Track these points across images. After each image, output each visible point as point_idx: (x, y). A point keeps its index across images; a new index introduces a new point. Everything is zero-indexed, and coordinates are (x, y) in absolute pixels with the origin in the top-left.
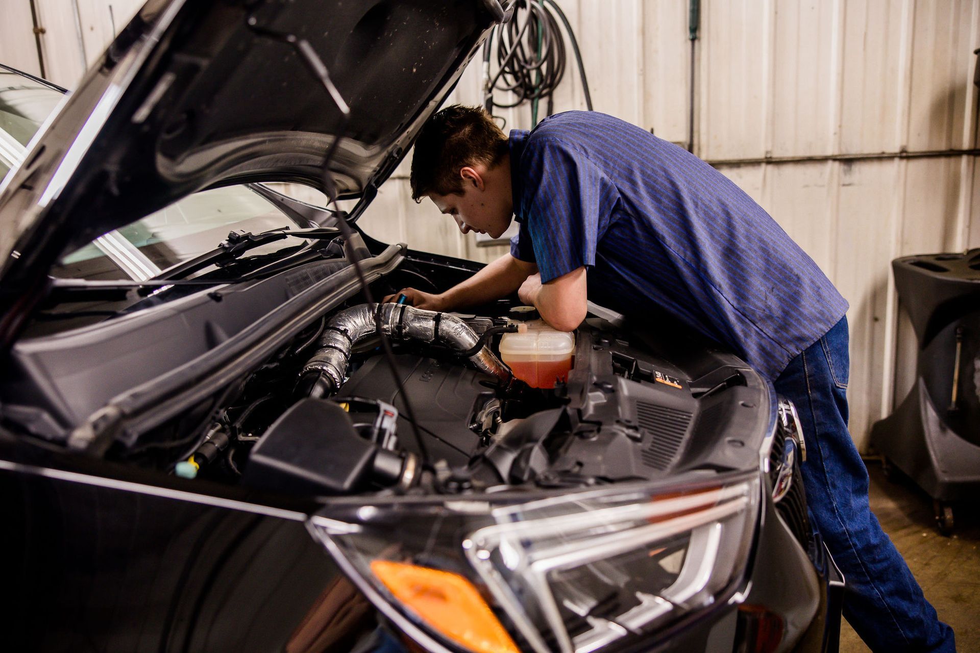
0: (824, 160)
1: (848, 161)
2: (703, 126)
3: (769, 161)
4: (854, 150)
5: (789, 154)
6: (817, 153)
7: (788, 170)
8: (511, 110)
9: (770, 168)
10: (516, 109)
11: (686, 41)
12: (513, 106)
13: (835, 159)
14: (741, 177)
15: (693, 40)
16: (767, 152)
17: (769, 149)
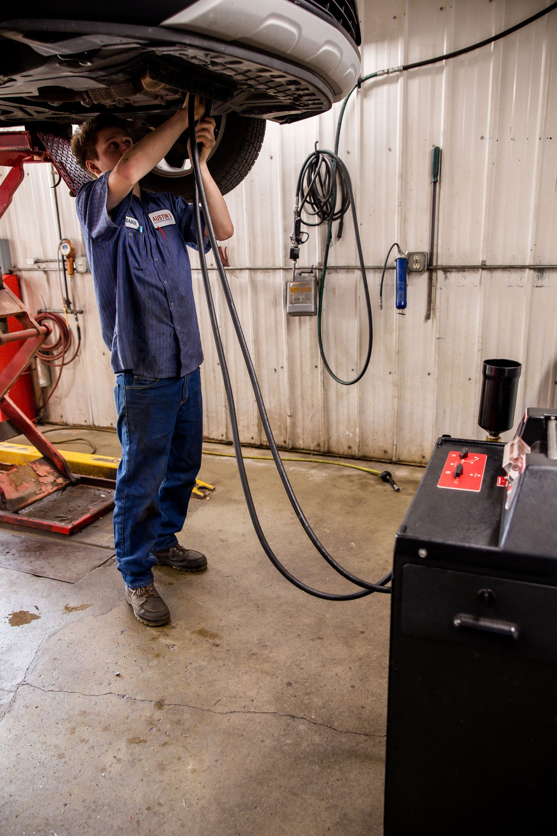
0: (523, 268)
1: (540, 270)
2: (440, 242)
3: (484, 267)
4: (546, 261)
5: (500, 262)
6: (520, 263)
7: (498, 274)
8: (317, 227)
9: (485, 273)
10: (319, 226)
11: (431, 183)
12: (318, 225)
13: (530, 268)
14: (465, 278)
15: (435, 183)
16: (483, 261)
17: (484, 259)
